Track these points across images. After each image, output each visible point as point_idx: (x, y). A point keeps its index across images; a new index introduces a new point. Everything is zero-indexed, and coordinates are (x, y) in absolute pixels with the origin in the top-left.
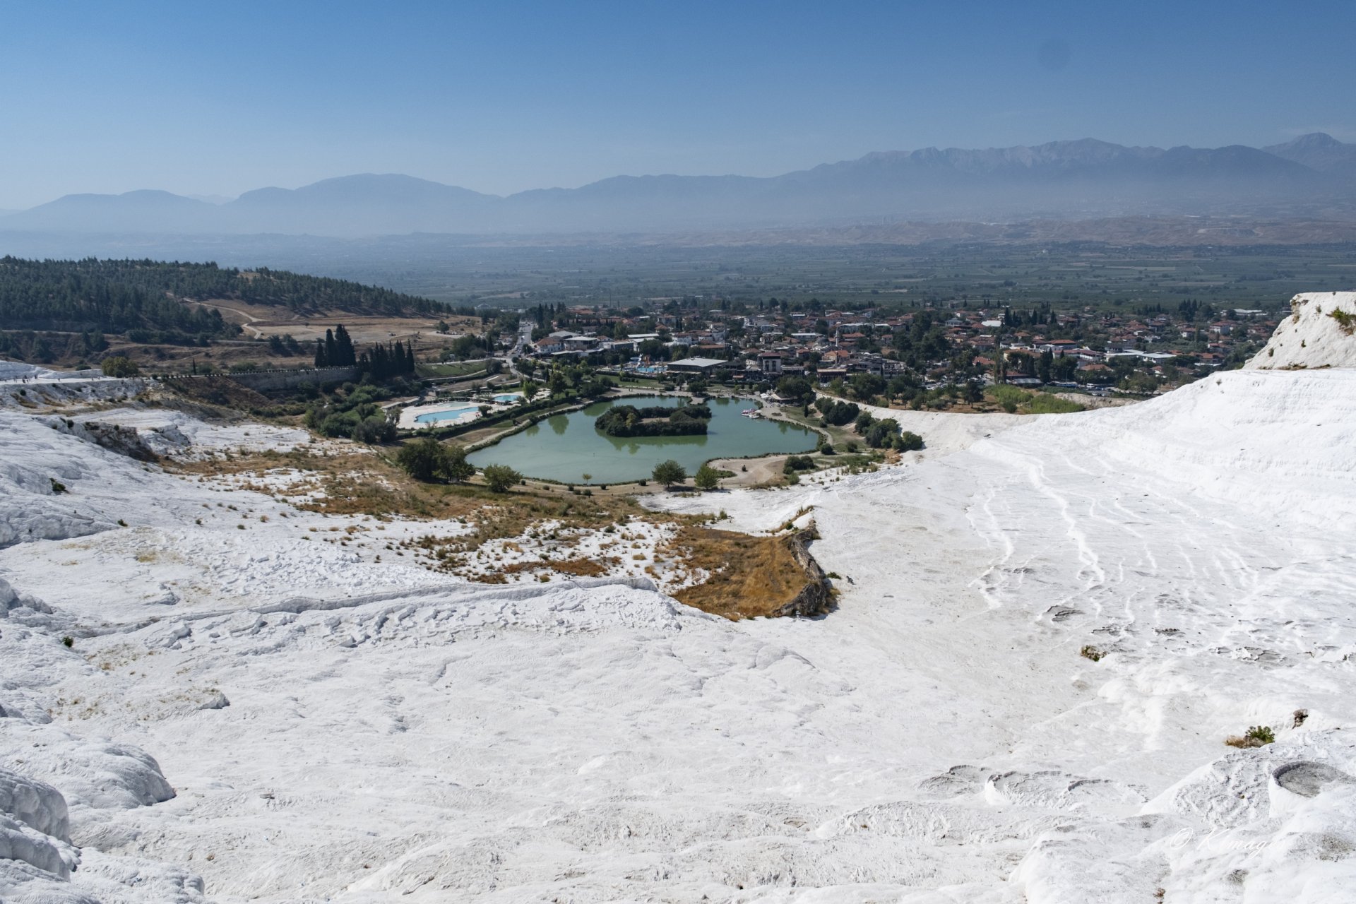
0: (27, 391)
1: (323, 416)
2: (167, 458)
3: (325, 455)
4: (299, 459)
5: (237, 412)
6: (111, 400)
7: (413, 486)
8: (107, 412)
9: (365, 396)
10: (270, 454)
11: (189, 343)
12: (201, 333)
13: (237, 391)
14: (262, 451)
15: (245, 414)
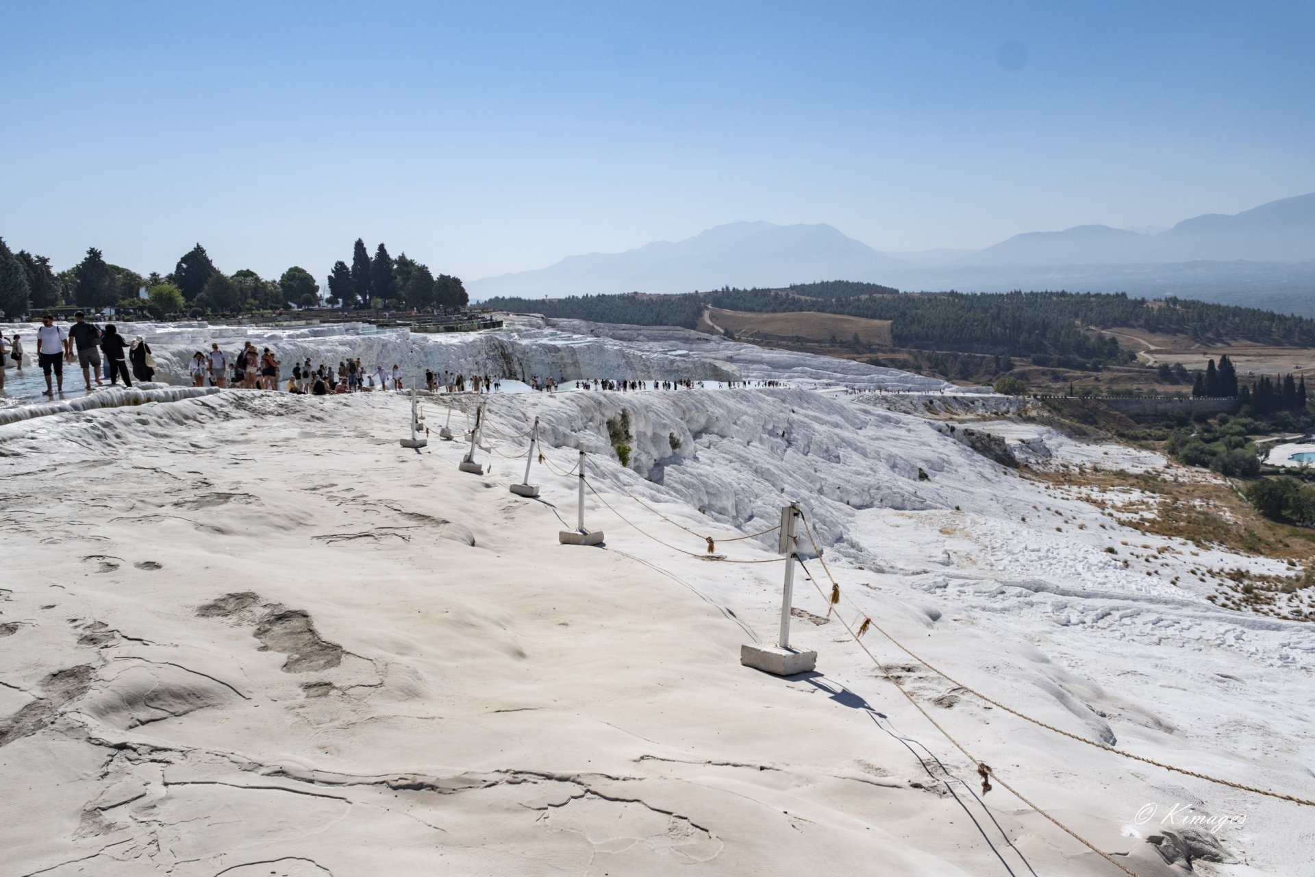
0: (934, 401)
1: (1184, 443)
2: (1026, 466)
3: (1176, 480)
4: (1148, 482)
5: (1102, 433)
6: (996, 413)
7: (1257, 523)
8: (990, 423)
9: (1238, 428)
10: (1122, 474)
11: (1082, 367)
12: (1095, 359)
13: (1106, 414)
14: (1114, 469)
15: (1109, 435)
